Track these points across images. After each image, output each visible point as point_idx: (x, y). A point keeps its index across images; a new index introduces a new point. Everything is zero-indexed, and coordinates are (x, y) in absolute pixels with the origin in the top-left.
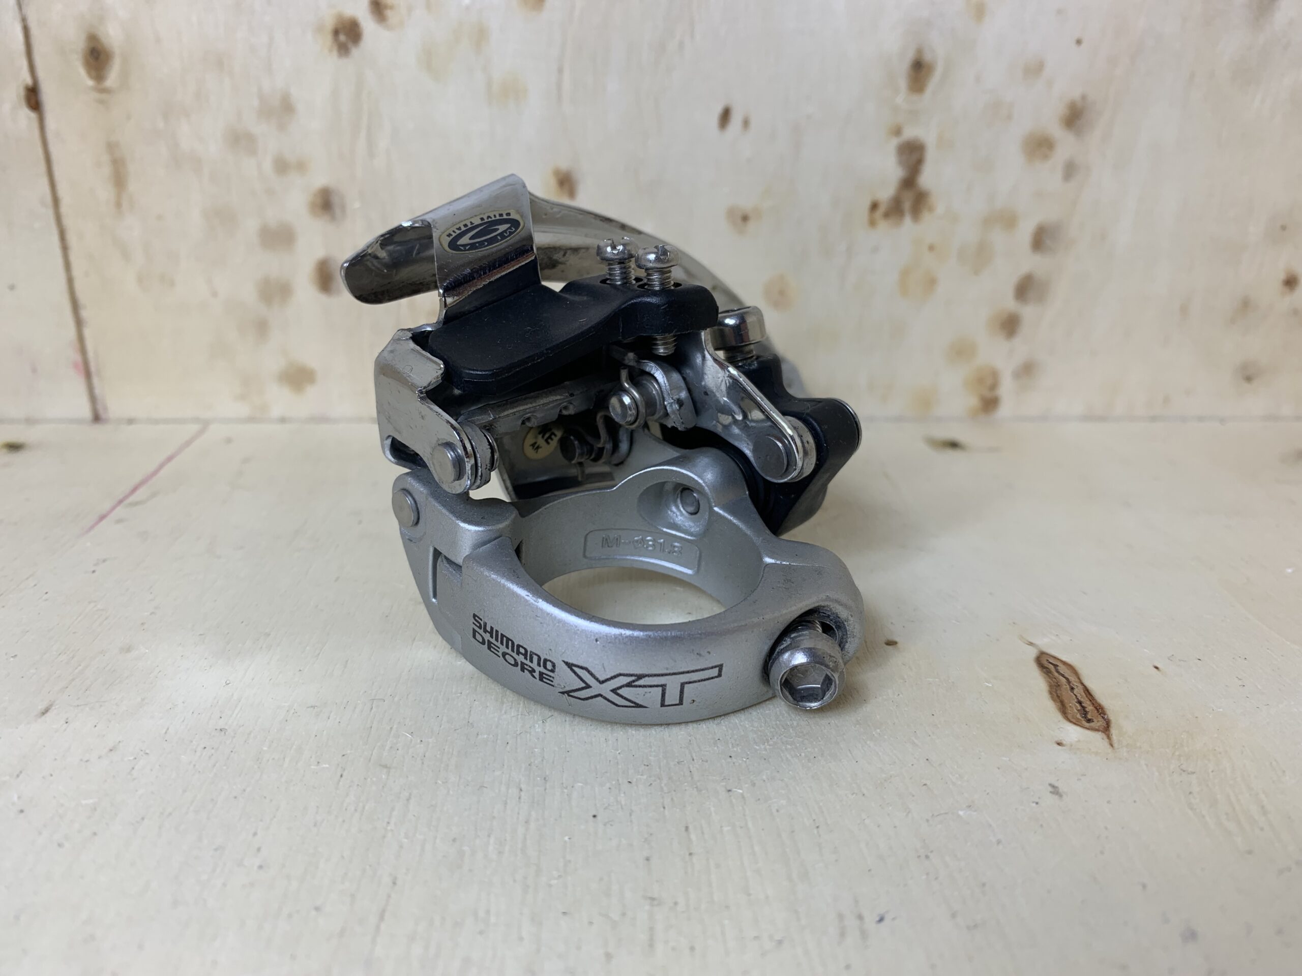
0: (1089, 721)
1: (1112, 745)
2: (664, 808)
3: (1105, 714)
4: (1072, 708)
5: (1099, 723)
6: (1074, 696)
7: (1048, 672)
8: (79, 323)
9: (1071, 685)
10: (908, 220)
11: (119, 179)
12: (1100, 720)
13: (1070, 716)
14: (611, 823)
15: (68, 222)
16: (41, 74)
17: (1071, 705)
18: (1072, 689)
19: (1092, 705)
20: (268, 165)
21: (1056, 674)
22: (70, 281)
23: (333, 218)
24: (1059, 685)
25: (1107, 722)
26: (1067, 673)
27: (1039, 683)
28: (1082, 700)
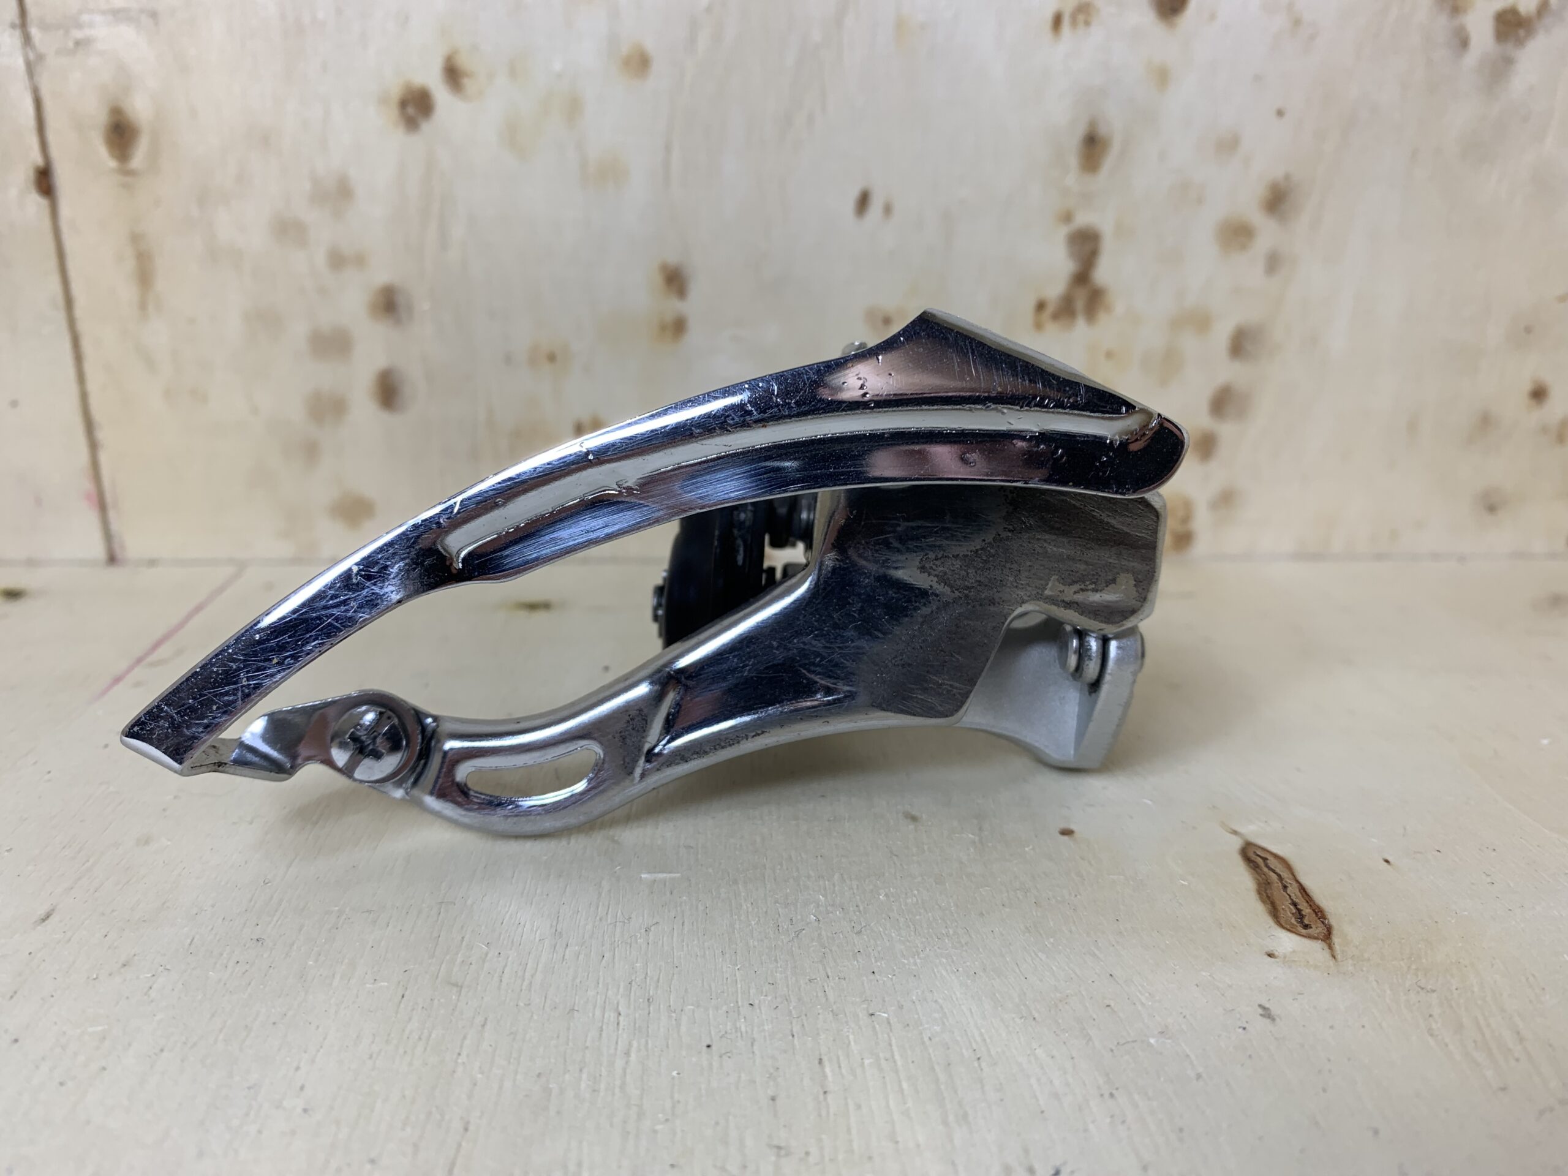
0: (1306, 927)
1: (1334, 957)
2: (793, 1036)
3: (1325, 919)
4: (1286, 911)
5: (1317, 929)
6: (1288, 896)
7: (1257, 867)
8: (93, 446)
9: (1284, 882)
10: (1081, 323)
11: (144, 276)
12: (1319, 925)
13: (1282, 922)
14: (729, 1055)
15: (83, 326)
16: (55, 152)
17: (1283, 907)
18: (1285, 887)
19: (1309, 908)
20: (320, 258)
21: (1266, 870)
22: (84, 397)
23: (398, 321)
24: (1269, 883)
25: (1327, 928)
26: (1279, 868)
27: (1245, 880)
28: (1297, 901)
